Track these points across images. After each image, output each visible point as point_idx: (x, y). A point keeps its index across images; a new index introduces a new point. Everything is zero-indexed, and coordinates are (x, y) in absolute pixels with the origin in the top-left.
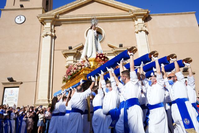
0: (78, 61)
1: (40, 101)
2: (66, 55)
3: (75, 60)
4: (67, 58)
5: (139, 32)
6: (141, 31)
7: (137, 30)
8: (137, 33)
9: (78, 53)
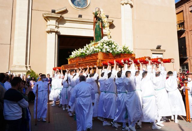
0: (60, 26)
1: (16, 67)
2: (47, 18)
3: (57, 25)
4: (48, 21)
5: (124, 4)
6: (126, 4)
7: (123, 2)
8: (123, 5)
9: (61, 18)
